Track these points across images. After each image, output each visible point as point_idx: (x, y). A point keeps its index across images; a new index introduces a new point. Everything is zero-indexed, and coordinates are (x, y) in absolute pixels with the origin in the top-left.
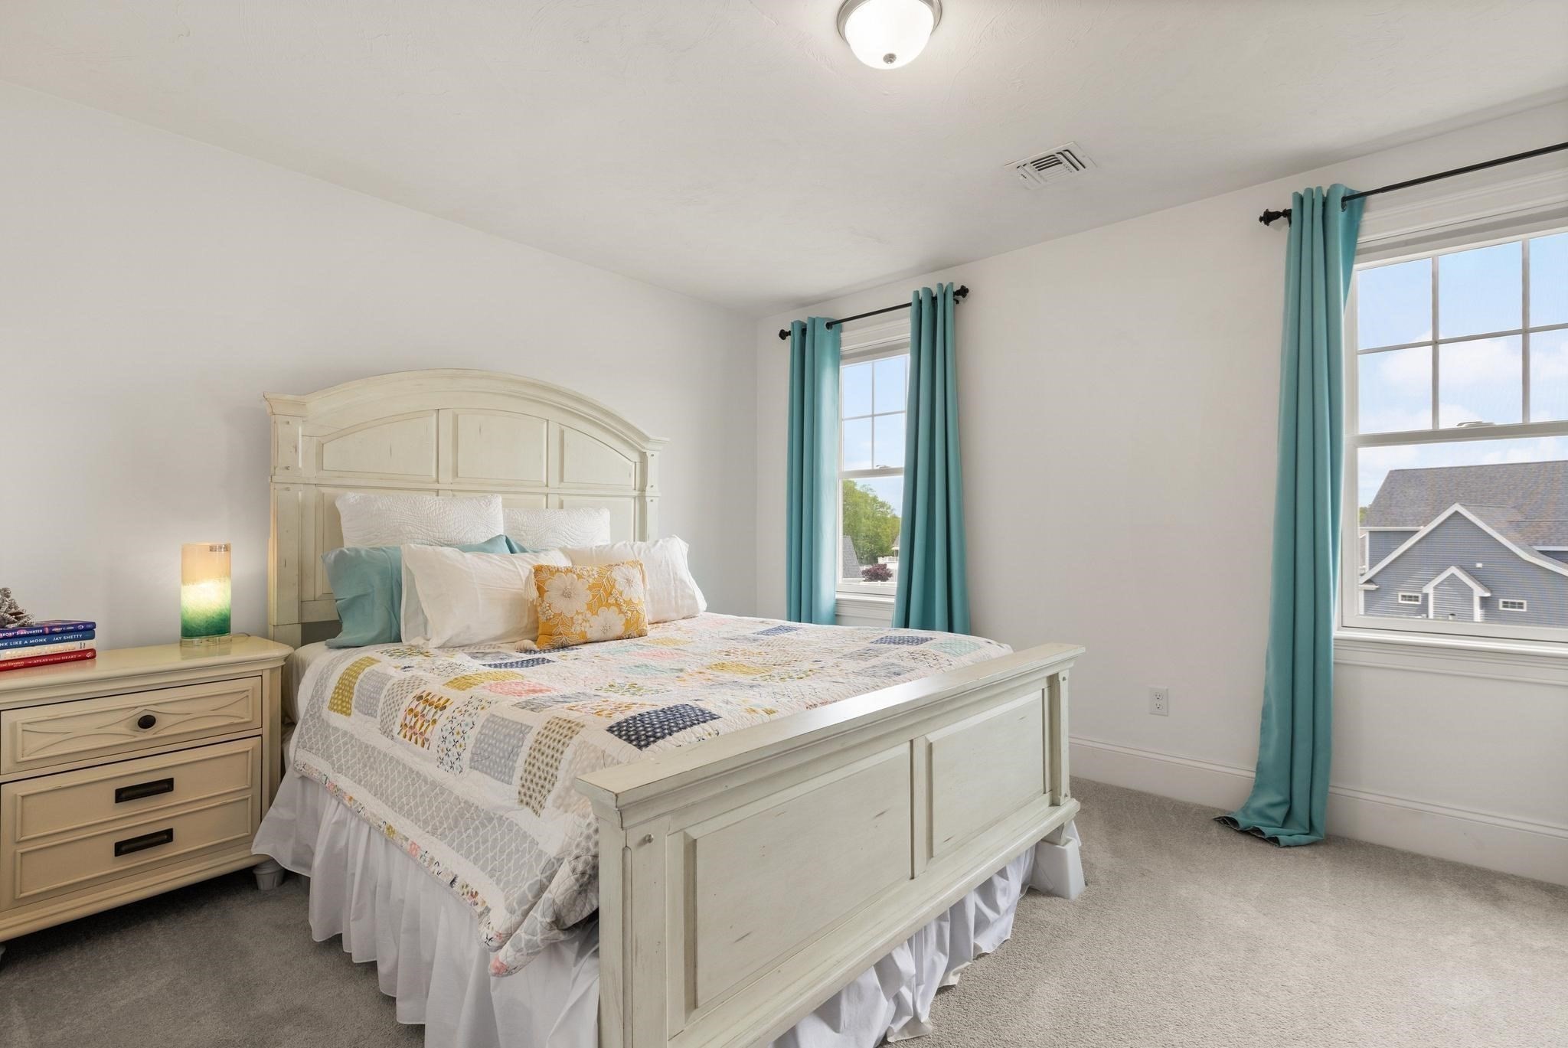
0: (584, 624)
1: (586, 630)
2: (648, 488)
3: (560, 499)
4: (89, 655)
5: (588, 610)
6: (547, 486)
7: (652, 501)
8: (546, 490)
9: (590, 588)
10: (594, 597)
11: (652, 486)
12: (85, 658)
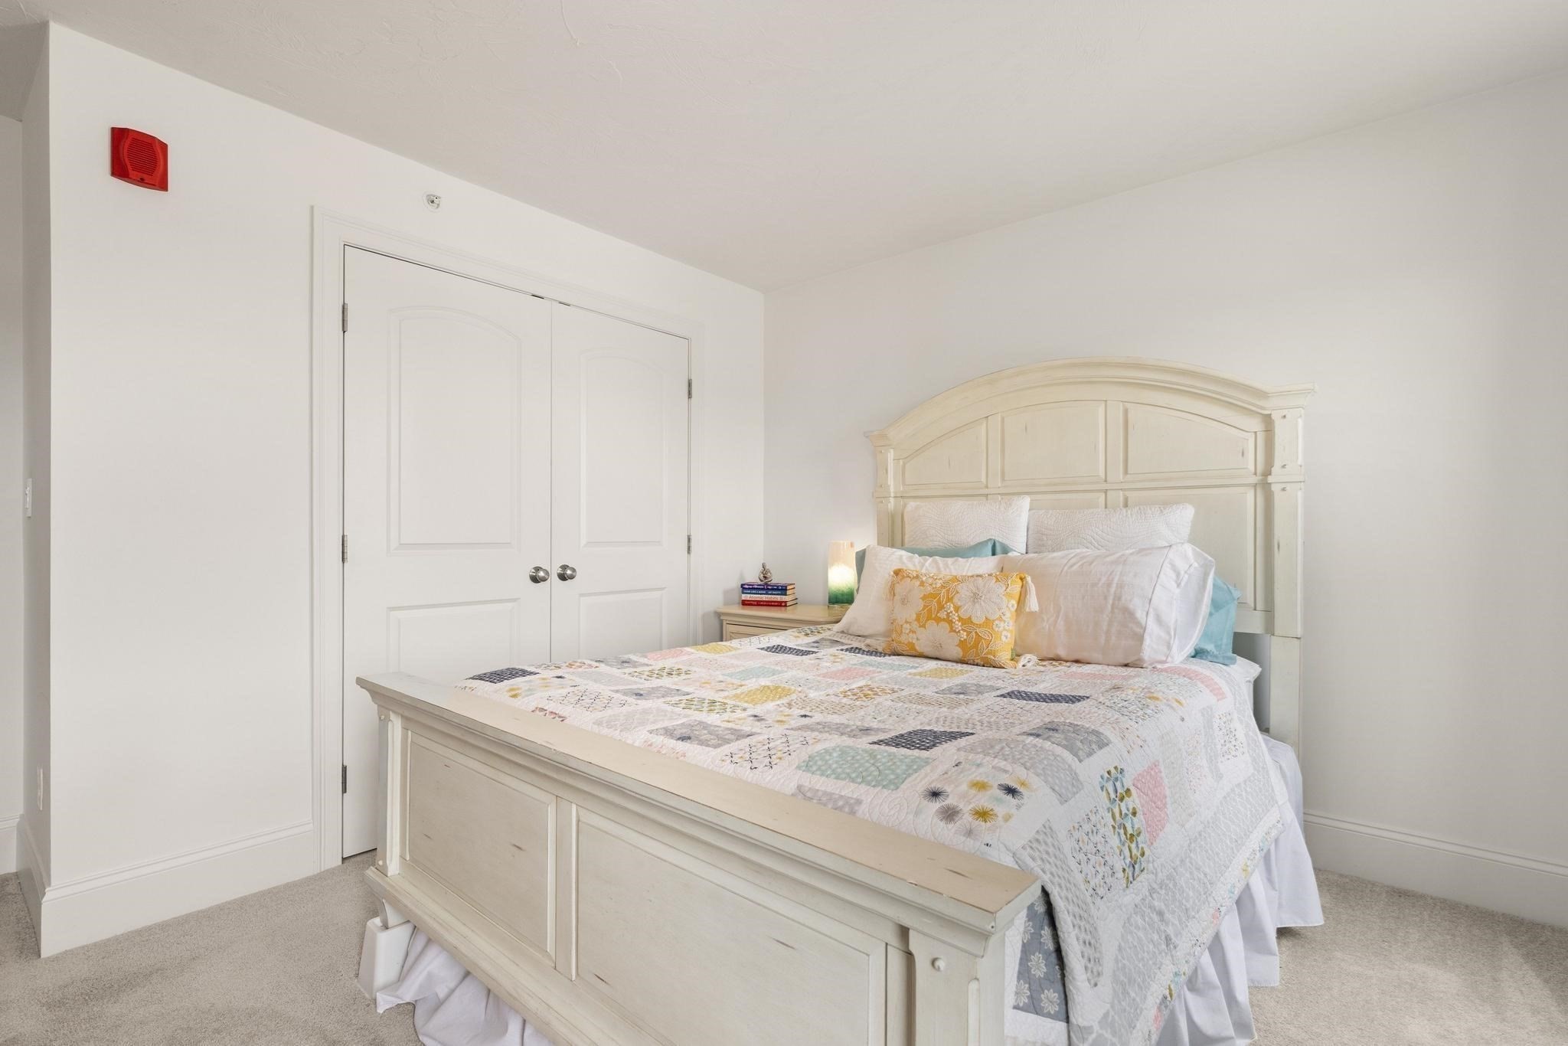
0: (911, 634)
1: (914, 642)
2: (1276, 469)
3: (1124, 495)
4: (783, 604)
5: (916, 620)
6: (1106, 481)
7: (1284, 489)
8: (1105, 486)
9: (924, 598)
10: (925, 607)
11: (1284, 466)
12: (781, 606)
